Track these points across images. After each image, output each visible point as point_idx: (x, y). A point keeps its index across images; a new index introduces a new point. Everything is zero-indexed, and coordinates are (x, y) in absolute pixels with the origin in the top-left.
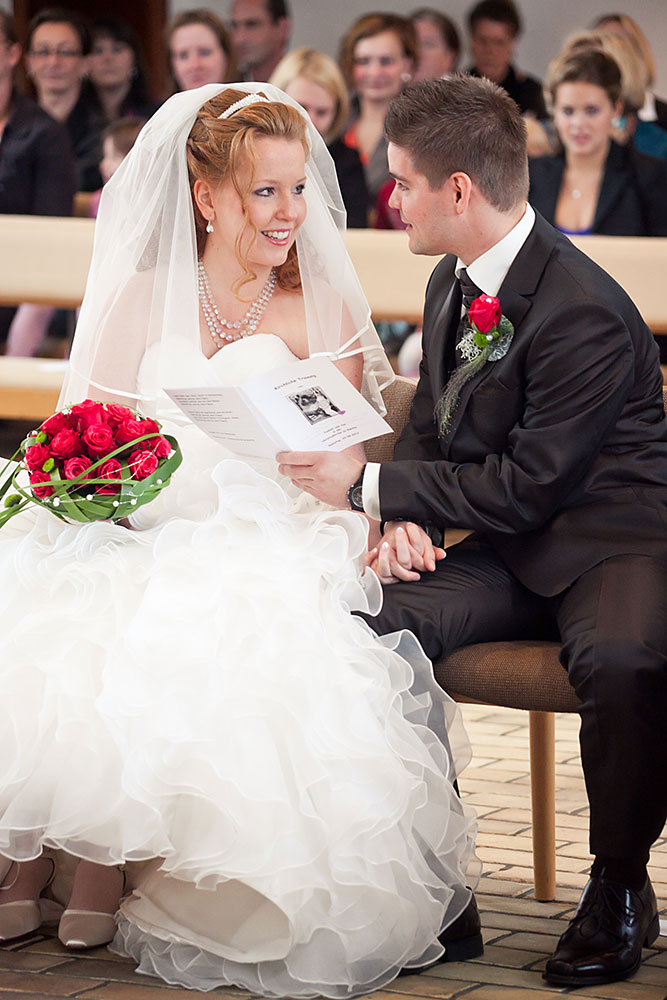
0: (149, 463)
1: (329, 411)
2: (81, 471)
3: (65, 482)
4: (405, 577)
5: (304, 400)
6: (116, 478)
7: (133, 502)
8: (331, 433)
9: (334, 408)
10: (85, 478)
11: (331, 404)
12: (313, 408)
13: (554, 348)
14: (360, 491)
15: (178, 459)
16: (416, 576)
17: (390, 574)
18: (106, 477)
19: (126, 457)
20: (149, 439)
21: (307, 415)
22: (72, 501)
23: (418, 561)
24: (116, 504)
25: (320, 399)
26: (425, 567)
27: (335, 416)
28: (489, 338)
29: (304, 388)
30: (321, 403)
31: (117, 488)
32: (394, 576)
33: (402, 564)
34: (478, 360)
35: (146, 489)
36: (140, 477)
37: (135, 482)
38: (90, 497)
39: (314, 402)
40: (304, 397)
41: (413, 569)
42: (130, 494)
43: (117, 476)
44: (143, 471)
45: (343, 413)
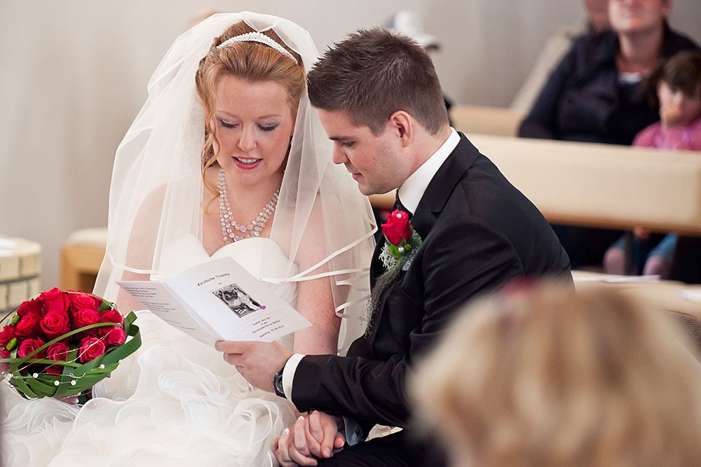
0: (96, 350)
1: (251, 306)
2: (31, 351)
3: (19, 360)
4: (301, 462)
5: (228, 295)
6: (62, 360)
7: (74, 383)
8: (259, 326)
9: (255, 303)
10: (32, 357)
11: (251, 300)
12: (236, 303)
13: (443, 259)
14: (281, 379)
15: (136, 344)
16: (314, 462)
17: (288, 459)
18: (52, 358)
19: (76, 341)
20: (99, 327)
21: (234, 309)
22: (22, 377)
23: (314, 448)
24: (57, 383)
25: (240, 294)
26: (321, 453)
27: (259, 311)
28: (401, 249)
29: (225, 284)
30: (242, 299)
31: (60, 369)
32: (293, 461)
33: (300, 450)
34: (394, 269)
35: (89, 372)
36: (83, 361)
37: (78, 365)
38: (36, 375)
39: (237, 297)
40: (226, 293)
41: (312, 456)
42: (71, 375)
43: (63, 358)
44: (87, 355)
45: (264, 308)
